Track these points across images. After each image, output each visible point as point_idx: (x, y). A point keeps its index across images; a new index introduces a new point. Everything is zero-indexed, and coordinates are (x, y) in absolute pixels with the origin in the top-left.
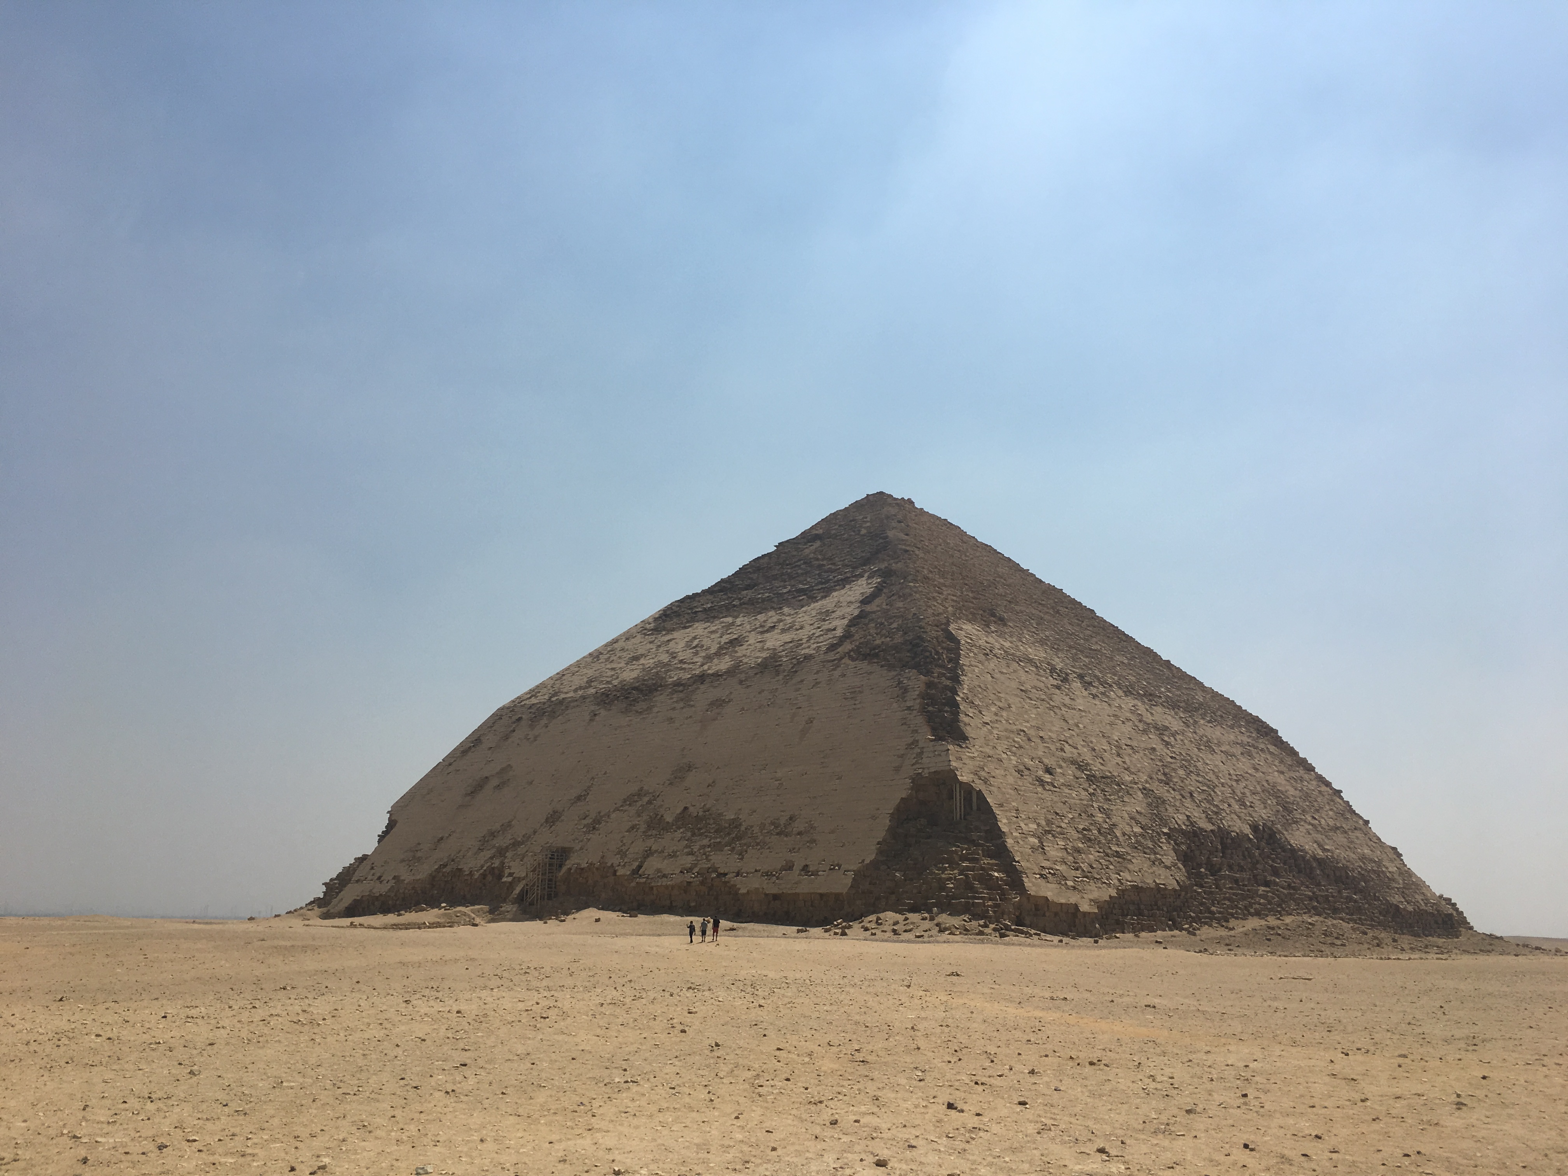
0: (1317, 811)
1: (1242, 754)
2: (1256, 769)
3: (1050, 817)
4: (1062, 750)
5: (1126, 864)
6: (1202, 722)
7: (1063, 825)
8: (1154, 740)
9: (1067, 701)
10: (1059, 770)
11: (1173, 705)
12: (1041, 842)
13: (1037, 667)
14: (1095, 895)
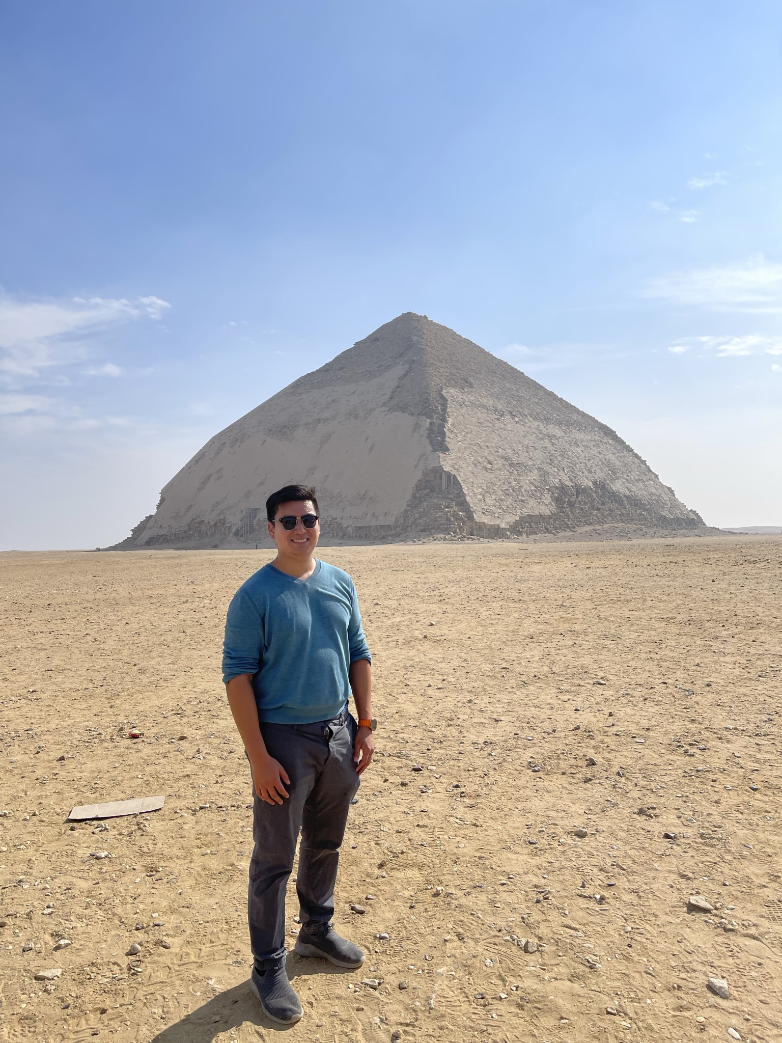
0: (630, 472)
1: (594, 446)
2: (600, 453)
3: (489, 485)
4: (498, 452)
5: (525, 505)
6: (574, 431)
7: (496, 489)
8: (547, 442)
9: (502, 426)
10: (495, 462)
11: (559, 423)
12: (483, 497)
13: (487, 409)
14: (509, 520)
